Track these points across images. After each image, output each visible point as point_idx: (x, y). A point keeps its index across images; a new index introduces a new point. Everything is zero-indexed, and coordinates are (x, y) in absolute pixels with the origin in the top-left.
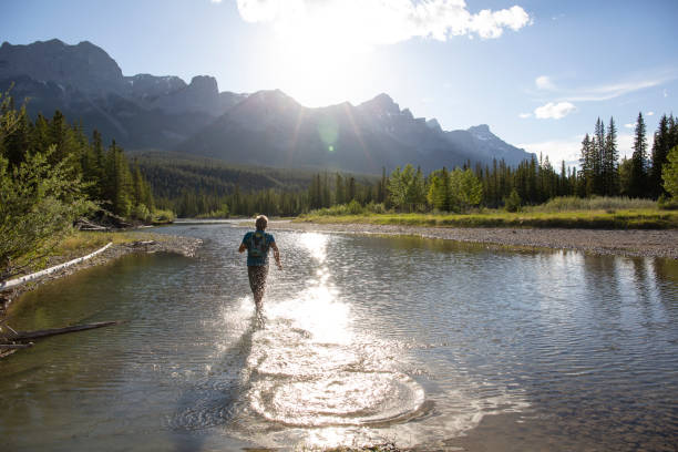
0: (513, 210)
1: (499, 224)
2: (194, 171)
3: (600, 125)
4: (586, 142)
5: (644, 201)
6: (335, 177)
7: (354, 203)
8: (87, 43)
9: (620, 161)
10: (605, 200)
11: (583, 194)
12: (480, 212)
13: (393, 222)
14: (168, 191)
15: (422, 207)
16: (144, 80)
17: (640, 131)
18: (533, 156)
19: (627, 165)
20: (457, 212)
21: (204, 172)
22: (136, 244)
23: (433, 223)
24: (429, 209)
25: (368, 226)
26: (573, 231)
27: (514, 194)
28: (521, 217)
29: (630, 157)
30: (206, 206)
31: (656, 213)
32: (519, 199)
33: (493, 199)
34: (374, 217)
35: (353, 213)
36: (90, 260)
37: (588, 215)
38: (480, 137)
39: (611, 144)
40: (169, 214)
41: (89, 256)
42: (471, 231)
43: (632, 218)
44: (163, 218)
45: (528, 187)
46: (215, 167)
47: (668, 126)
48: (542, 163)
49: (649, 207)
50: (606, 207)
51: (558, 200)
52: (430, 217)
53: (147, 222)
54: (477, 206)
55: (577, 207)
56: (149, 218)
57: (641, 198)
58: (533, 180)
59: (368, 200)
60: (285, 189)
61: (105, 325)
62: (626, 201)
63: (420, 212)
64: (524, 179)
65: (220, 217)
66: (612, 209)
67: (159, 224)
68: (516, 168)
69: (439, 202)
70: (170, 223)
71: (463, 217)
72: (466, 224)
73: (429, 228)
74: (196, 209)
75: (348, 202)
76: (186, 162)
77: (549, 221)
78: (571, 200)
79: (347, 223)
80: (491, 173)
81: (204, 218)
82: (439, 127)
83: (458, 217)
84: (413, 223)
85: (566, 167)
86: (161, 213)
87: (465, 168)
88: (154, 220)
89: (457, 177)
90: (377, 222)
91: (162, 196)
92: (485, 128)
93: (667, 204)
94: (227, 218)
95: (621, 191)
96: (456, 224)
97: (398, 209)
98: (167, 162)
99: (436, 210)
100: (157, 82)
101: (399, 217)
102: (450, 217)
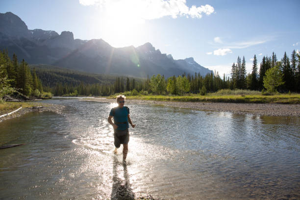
0: (203, 94)
1: (197, 100)
2: (62, 75)
3: (239, 59)
4: (234, 66)
5: (256, 92)
6: (126, 79)
7: (134, 91)
8: (10, 13)
9: (247, 74)
10: (241, 91)
11: (232, 88)
12: (189, 95)
13: (152, 99)
14: (49, 83)
15: (164, 93)
16: (39, 32)
17: (255, 62)
18: (212, 71)
19: (250, 76)
20: (179, 95)
21: (67, 75)
22: (34, 108)
23: (169, 100)
24: (167, 94)
25: (141, 101)
26: (228, 104)
27: (204, 87)
28: (207, 97)
29: (251, 73)
30: (67, 90)
31: (261, 97)
32: (206, 90)
33: (195, 90)
34: (143, 97)
35: (134, 95)
36: (11, 115)
37: (234, 97)
38: (190, 63)
39: (244, 67)
40: (50, 94)
41: (11, 113)
42: (185, 103)
43: (252, 98)
44: (47, 96)
45: (210, 85)
46: (72, 73)
47: (266, 61)
48: (215, 75)
49: (258, 94)
50: (241, 94)
51: (222, 90)
52: (168, 97)
53: (39, 98)
54: (188, 92)
55: (230, 94)
56: (40, 96)
57: (255, 90)
58: (212, 82)
59: (141, 90)
60: (104, 83)
61: (18, 146)
62: (249, 91)
63: (163, 95)
64: (208, 81)
65: (74, 96)
66: (244, 95)
67: (45, 99)
68: (205, 76)
69: (172, 90)
70: (51, 98)
71: (182, 97)
72: (183, 100)
73: (168, 102)
74: (63, 92)
75: (132, 90)
76: (58, 71)
77: (218, 99)
78: (227, 91)
79: (132, 99)
80: (194, 78)
81: (66, 96)
82: (172, 58)
83: (180, 97)
84: (160, 100)
85: (225, 76)
86: (46, 94)
87: (183, 76)
88: (42, 97)
89: (180, 80)
90: (145, 99)
91: (46, 85)
92: (191, 59)
93: (265, 93)
94: (77, 96)
95: (248, 87)
96: (179, 100)
97: (154, 93)
98: (49, 70)
99: (170, 94)
100: (45, 33)
101: (154, 97)
102: (176, 97)
